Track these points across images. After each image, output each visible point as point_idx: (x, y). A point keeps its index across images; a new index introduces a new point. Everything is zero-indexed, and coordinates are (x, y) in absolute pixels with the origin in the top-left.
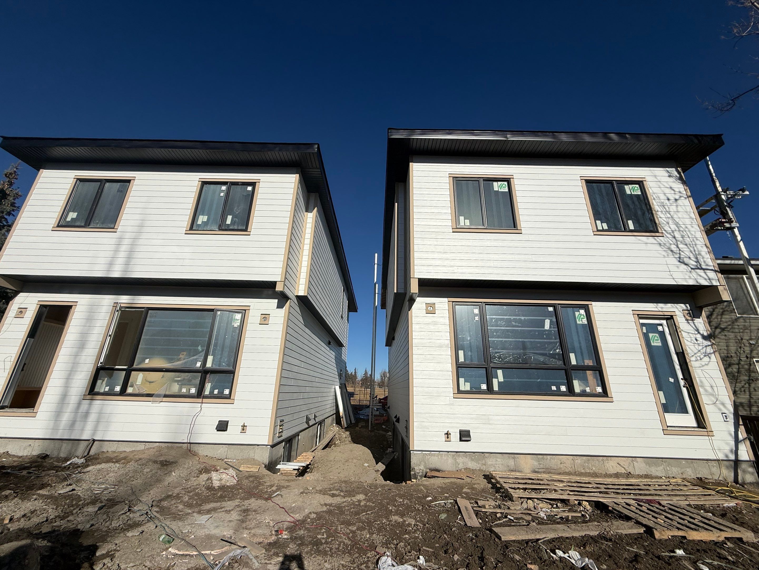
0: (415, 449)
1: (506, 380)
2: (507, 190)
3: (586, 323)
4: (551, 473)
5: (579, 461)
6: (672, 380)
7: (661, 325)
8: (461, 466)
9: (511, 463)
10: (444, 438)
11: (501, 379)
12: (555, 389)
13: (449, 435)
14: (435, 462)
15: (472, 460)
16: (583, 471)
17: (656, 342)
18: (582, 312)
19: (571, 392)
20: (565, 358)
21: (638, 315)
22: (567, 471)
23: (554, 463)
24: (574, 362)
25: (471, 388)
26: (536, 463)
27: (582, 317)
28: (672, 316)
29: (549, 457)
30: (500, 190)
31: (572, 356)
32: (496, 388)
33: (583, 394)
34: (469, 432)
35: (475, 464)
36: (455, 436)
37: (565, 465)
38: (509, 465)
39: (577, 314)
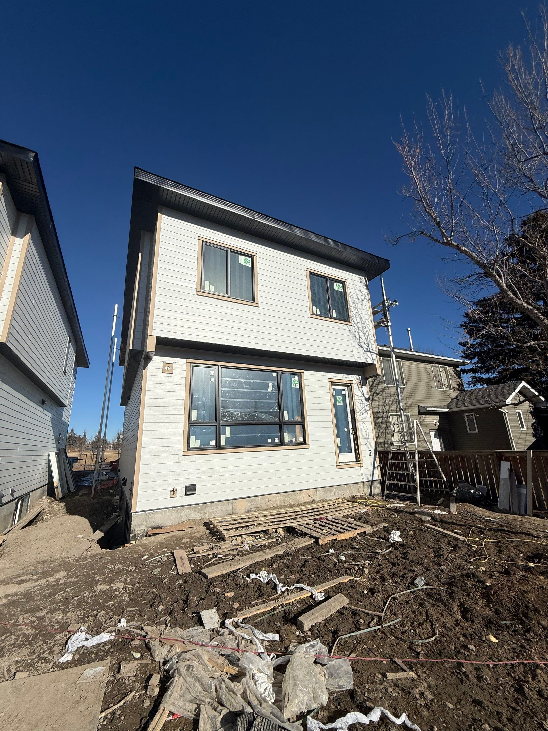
0: (137, 510)
1: (233, 435)
2: (250, 266)
3: (298, 387)
4: (260, 510)
5: (281, 497)
6: (346, 430)
7: (344, 390)
8: (184, 519)
9: (229, 508)
10: (169, 494)
11: (228, 435)
12: (271, 441)
13: (175, 492)
14: (158, 519)
15: (195, 511)
16: (283, 504)
17: (340, 403)
18: (297, 378)
19: (282, 442)
20: (280, 415)
21: (332, 382)
22: (272, 506)
23: (262, 502)
24: (286, 419)
25: (201, 445)
26: (249, 504)
27: (296, 382)
28: (351, 384)
29: (260, 497)
30: (244, 264)
31: (286, 413)
32: (223, 443)
33: (291, 444)
34: (194, 486)
35: (198, 514)
36: (181, 491)
37: (271, 502)
38: (227, 509)
39: (293, 379)
